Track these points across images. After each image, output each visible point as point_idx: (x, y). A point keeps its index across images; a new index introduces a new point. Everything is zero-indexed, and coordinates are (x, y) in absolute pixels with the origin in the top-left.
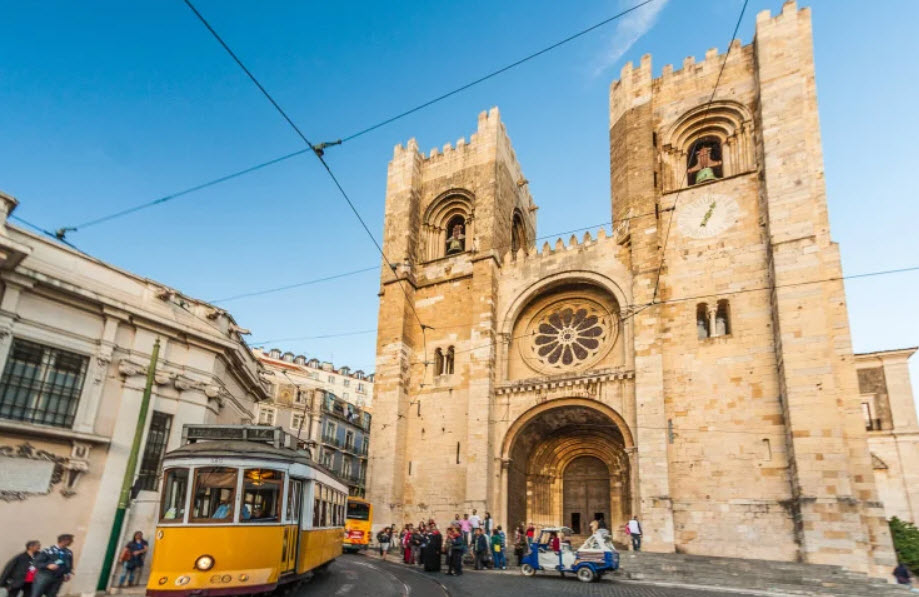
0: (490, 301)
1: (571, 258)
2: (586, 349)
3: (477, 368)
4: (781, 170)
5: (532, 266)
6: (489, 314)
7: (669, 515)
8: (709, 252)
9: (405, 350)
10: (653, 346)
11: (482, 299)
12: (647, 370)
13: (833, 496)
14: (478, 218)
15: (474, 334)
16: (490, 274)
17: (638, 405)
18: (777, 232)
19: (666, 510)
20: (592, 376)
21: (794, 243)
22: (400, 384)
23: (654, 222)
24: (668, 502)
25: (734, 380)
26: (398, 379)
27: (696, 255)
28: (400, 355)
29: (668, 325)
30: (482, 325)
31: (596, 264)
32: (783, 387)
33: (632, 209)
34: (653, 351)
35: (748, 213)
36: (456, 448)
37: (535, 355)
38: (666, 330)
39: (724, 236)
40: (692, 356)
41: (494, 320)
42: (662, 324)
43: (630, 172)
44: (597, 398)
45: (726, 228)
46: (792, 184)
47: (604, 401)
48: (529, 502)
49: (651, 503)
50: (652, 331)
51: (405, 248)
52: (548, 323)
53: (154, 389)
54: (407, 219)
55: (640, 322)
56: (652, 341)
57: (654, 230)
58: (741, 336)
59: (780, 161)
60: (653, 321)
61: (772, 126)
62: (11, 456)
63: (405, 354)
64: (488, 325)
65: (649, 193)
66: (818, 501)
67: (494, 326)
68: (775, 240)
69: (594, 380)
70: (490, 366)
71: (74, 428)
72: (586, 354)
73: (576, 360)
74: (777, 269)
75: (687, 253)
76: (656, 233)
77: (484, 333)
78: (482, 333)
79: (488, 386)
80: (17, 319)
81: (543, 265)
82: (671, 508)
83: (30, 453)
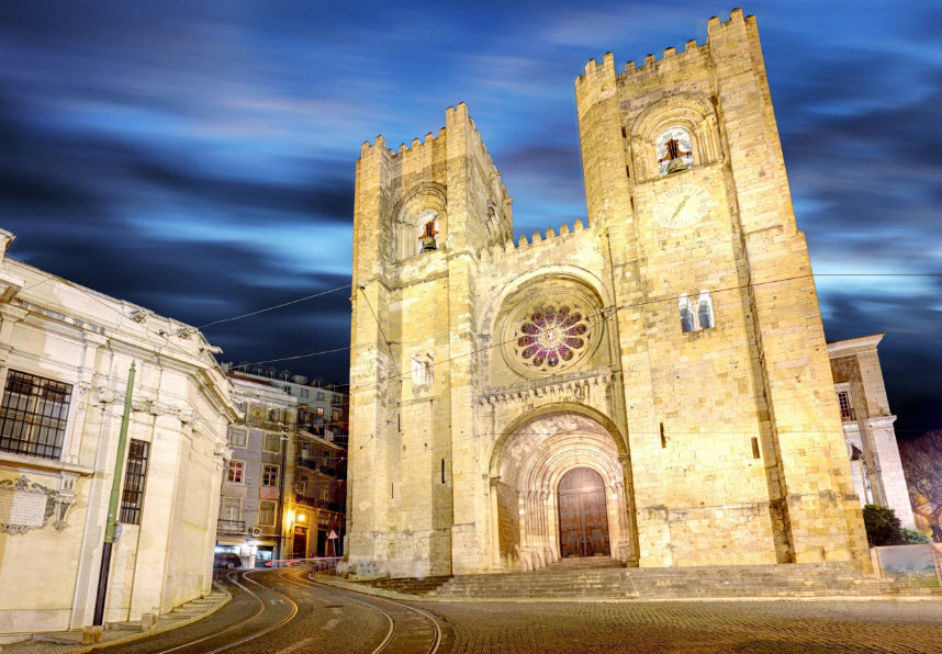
0: (467, 301)
1: (549, 251)
2: (572, 349)
3: (457, 375)
4: (745, 160)
5: (510, 262)
6: (468, 315)
7: (665, 526)
8: (686, 242)
9: (381, 359)
10: (638, 343)
11: (460, 299)
12: (635, 369)
13: (816, 492)
14: (451, 214)
15: (453, 337)
16: (466, 271)
17: (628, 409)
18: (748, 221)
19: (662, 521)
20: (578, 379)
21: (764, 233)
22: (378, 396)
23: (630, 213)
24: (663, 512)
25: (721, 375)
26: (375, 391)
27: (674, 245)
28: (376, 364)
29: (652, 319)
30: (461, 327)
31: (575, 257)
32: (766, 382)
33: (607, 200)
34: (639, 348)
35: (719, 202)
36: (440, 465)
37: (519, 357)
38: (651, 325)
39: (700, 225)
40: (678, 351)
41: (472, 321)
42: (647, 319)
43: (602, 163)
44: (585, 402)
45: (700, 217)
46: (757, 175)
47: (592, 405)
48: (522, 523)
49: (647, 514)
50: (636, 327)
51: (376, 248)
52: (531, 322)
53: (131, 415)
54: (377, 217)
55: (624, 317)
56: (637, 337)
57: (630, 221)
58: (723, 329)
59: (744, 153)
60: (637, 316)
61: (732, 120)
62: (11, 489)
63: (381, 362)
64: (466, 327)
65: (622, 184)
66: (803, 499)
67: (474, 327)
68: (747, 230)
69: (582, 382)
70: (471, 372)
71: (62, 459)
72: (571, 355)
73: (562, 362)
74: (751, 259)
75: (664, 243)
76: (632, 224)
77: (464, 336)
78: (461, 336)
79: (470, 394)
80: (11, 350)
81: (521, 259)
82: (666, 519)
83: (26, 485)
